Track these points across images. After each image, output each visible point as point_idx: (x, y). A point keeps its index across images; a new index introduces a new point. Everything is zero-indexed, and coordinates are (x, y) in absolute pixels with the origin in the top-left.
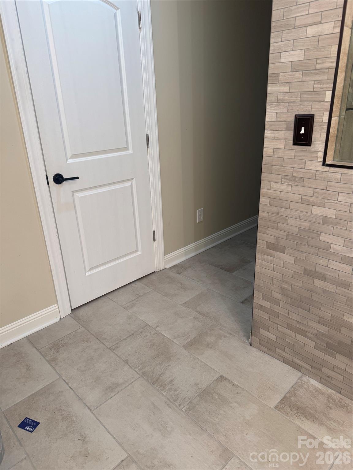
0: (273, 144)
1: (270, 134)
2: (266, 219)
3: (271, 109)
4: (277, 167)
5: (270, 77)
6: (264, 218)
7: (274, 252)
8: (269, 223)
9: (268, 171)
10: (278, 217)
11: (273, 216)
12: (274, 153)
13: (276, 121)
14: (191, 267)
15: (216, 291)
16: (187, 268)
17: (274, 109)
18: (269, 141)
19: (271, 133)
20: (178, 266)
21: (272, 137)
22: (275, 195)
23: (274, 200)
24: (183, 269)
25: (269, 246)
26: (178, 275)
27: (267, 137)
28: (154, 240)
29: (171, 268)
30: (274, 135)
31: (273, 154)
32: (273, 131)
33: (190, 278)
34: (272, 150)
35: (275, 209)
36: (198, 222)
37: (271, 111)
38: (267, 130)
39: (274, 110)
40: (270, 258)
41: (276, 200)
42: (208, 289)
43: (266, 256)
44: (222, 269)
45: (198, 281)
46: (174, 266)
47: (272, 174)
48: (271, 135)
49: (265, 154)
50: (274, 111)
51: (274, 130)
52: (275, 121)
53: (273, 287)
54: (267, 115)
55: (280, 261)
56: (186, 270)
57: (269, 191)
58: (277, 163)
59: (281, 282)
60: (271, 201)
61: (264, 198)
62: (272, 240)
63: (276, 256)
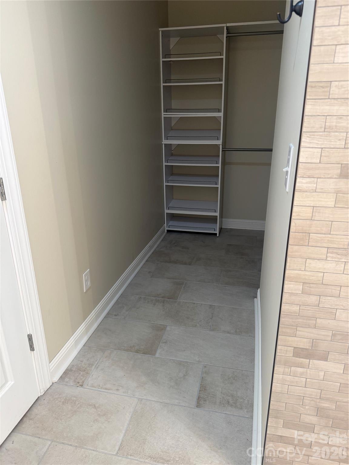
0: (312, 199)
1: (307, 183)
2: (295, 314)
3: (310, 143)
4: (319, 235)
5: (312, 87)
6: (292, 313)
7: (308, 360)
8: (300, 320)
9: (302, 242)
10: (318, 310)
11: (309, 310)
12: (313, 214)
13: (320, 163)
14: (92, 365)
15: (153, 399)
16: (88, 369)
17: (317, 142)
18: (304, 195)
19: (310, 183)
20: (71, 370)
21: (310, 189)
22: (313, 278)
23: (312, 285)
24: (82, 373)
25: (298, 352)
26: (80, 389)
27: (301, 189)
28: (32, 348)
29: (61, 378)
30: (315, 185)
31: (311, 215)
32: (313, 179)
33: (102, 388)
34: (310, 210)
35: (313, 299)
36: (85, 291)
37: (311, 146)
38: (301, 177)
39: (317, 144)
40: (300, 370)
41: (314, 286)
42: (140, 400)
43: (293, 368)
44: (137, 351)
45: (118, 390)
46: (66, 373)
47: (310, 247)
48: (310, 185)
49: (297, 216)
50: (317, 147)
51: (315, 177)
52: (318, 161)
53: (303, 409)
54: (303, 152)
55: (319, 372)
56: (87, 373)
57: (303, 273)
58: (319, 229)
59: (318, 401)
60: (306, 287)
61: (293, 284)
62: (304, 344)
63: (310, 365)
